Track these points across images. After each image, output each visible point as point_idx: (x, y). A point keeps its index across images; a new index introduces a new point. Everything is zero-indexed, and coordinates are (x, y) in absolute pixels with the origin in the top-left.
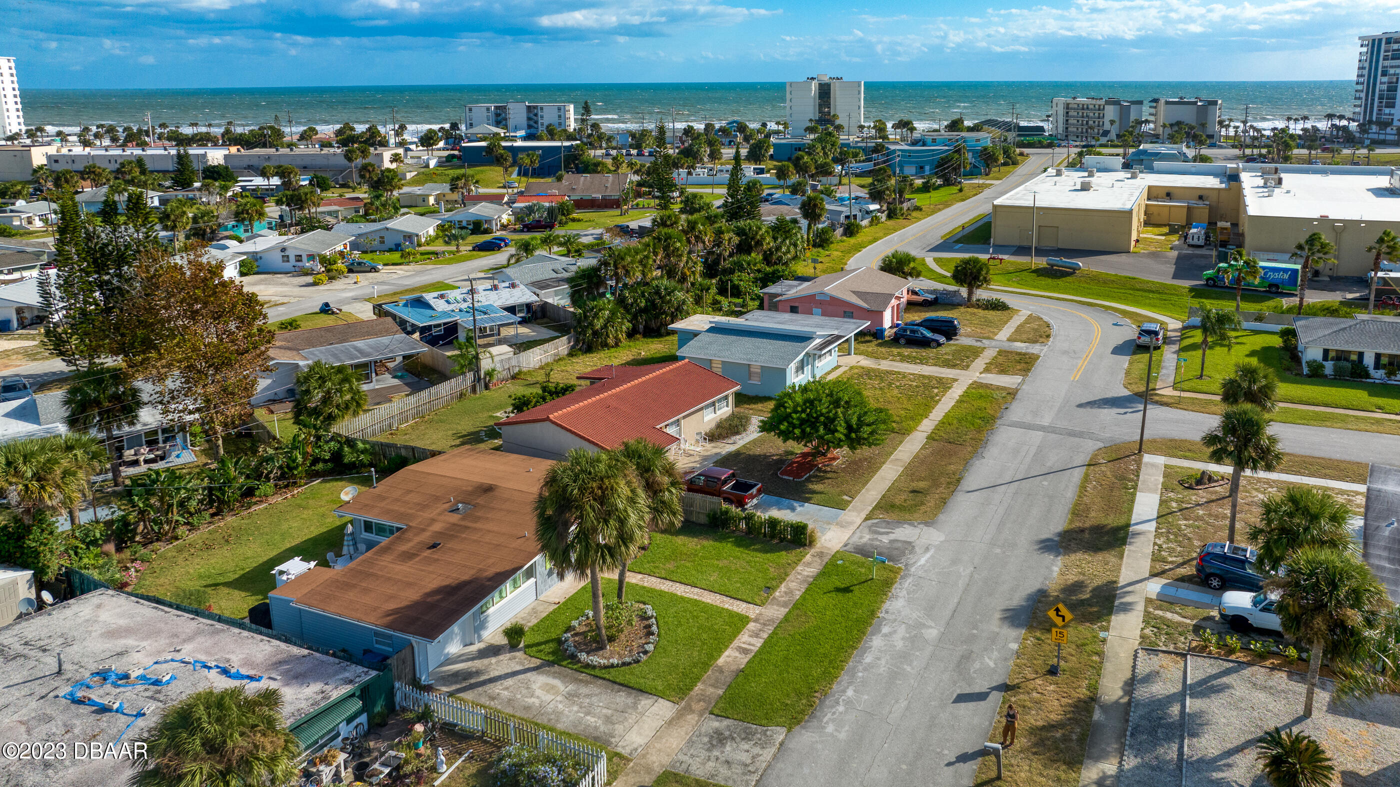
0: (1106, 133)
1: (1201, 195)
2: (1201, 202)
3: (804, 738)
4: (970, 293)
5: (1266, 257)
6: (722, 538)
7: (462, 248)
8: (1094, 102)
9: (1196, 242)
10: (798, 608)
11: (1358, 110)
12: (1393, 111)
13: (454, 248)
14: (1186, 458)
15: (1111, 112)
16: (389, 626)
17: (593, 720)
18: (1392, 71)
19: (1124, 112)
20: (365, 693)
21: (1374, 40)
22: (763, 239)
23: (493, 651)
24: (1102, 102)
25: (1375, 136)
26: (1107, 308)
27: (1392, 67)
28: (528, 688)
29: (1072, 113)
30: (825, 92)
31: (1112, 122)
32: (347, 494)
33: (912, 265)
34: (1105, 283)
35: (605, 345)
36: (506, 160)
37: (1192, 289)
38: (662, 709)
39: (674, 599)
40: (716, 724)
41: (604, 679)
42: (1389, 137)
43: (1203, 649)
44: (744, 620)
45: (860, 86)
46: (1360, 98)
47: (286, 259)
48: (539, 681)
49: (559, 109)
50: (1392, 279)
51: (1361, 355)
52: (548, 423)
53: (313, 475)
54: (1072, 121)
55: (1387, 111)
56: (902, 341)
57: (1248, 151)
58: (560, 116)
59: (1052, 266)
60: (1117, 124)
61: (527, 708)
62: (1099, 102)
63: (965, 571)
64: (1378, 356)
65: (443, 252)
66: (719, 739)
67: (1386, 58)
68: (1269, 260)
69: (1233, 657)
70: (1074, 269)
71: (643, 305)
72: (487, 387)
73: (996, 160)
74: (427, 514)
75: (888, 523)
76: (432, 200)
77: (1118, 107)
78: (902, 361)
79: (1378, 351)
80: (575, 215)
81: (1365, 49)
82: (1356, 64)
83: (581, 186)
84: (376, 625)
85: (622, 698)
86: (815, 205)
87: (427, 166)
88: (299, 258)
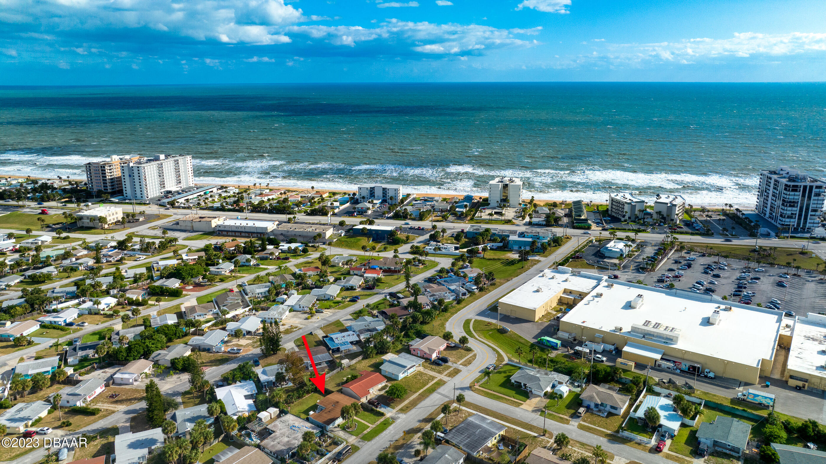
0: (624, 216)
1: (580, 294)
3: (369, 443)
5: (562, 334)
6: (371, 413)
7: (346, 300)
10: (377, 426)
16: (323, 422)
19: (633, 207)
20: (320, 431)
23: (336, 427)
28: (339, 432)
29: (614, 203)
31: (626, 212)
35: (370, 357)
38: (354, 437)
39: (361, 422)
40: (361, 439)
44: (369, 427)
47: (300, 307)
48: (341, 432)
49: (395, 190)
52: (349, 388)
53: (312, 392)
56: (433, 363)
61: (339, 435)
63: (404, 423)
66: (359, 442)
74: (329, 406)
75: (399, 412)
76: (340, 264)
78: (430, 370)
83: (388, 262)
85: (350, 435)
87: (341, 236)
88: (303, 307)
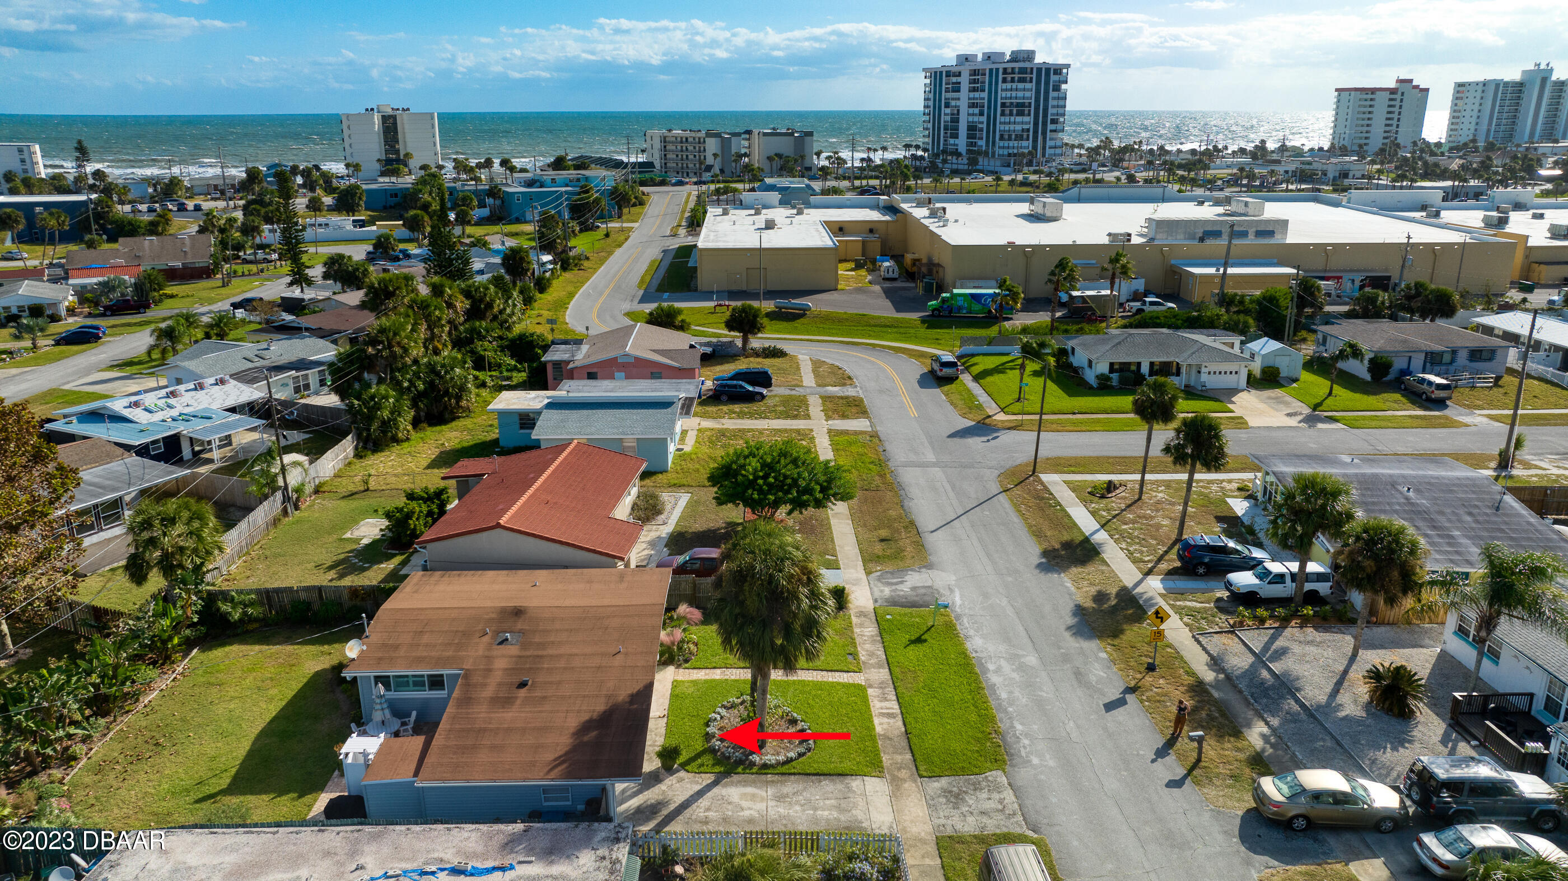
0: (709, 168)
1: (871, 228)
2: (871, 235)
3: (1024, 773)
4: (745, 341)
5: (972, 285)
7: (41, 342)
8: (693, 134)
9: (891, 275)
10: (894, 665)
11: (926, 140)
12: (957, 141)
13: (28, 344)
14: (1074, 472)
15: (712, 146)
16: (569, 775)
17: (826, 813)
18: (953, 103)
19: (725, 144)
21: (936, 73)
22: (493, 301)
23: (651, 778)
24: (703, 134)
25: (955, 167)
26: (874, 346)
27: (953, 99)
28: (730, 803)
29: (670, 147)
30: (390, 126)
31: (715, 155)
32: (351, 650)
33: (680, 318)
34: (839, 321)
35: (396, 440)
36: (17, 222)
37: (923, 320)
38: (875, 785)
40: (936, 785)
41: (794, 774)
42: (961, 167)
43: (1241, 624)
44: (859, 687)
45: (433, 118)
46: (927, 129)
48: (732, 793)
49: (20, 151)
50: (1089, 296)
51: (1139, 364)
52: (499, 530)
54: (670, 156)
55: (952, 141)
56: (724, 398)
57: (857, 183)
58: (23, 161)
59: (780, 308)
60: (719, 159)
61: (750, 821)
62: (699, 135)
64: (1152, 364)
65: (19, 350)
66: (953, 796)
67: (947, 91)
68: (975, 287)
69: (1267, 625)
70: (805, 310)
71: (421, 387)
72: (297, 508)
73: (629, 200)
74: (473, 653)
75: (892, 573)
77: (719, 139)
78: (739, 417)
79: (1152, 360)
80: (168, 291)
81: (928, 81)
82: (922, 96)
83: (148, 251)
84: (552, 780)
86: (522, 259)
